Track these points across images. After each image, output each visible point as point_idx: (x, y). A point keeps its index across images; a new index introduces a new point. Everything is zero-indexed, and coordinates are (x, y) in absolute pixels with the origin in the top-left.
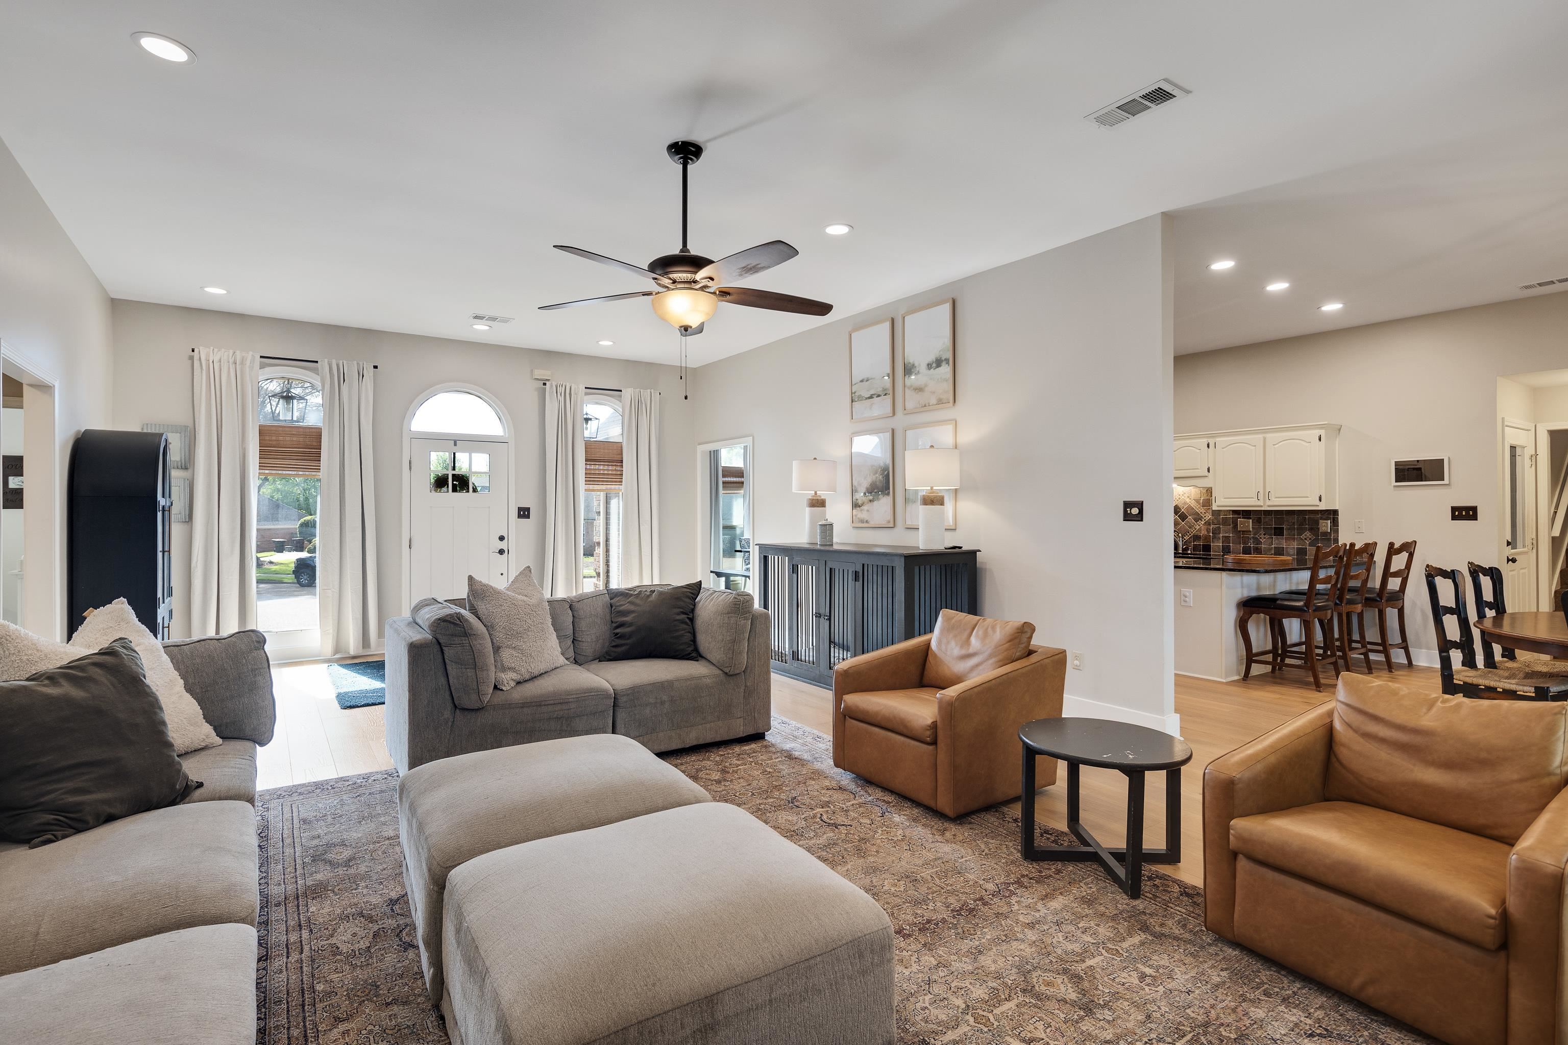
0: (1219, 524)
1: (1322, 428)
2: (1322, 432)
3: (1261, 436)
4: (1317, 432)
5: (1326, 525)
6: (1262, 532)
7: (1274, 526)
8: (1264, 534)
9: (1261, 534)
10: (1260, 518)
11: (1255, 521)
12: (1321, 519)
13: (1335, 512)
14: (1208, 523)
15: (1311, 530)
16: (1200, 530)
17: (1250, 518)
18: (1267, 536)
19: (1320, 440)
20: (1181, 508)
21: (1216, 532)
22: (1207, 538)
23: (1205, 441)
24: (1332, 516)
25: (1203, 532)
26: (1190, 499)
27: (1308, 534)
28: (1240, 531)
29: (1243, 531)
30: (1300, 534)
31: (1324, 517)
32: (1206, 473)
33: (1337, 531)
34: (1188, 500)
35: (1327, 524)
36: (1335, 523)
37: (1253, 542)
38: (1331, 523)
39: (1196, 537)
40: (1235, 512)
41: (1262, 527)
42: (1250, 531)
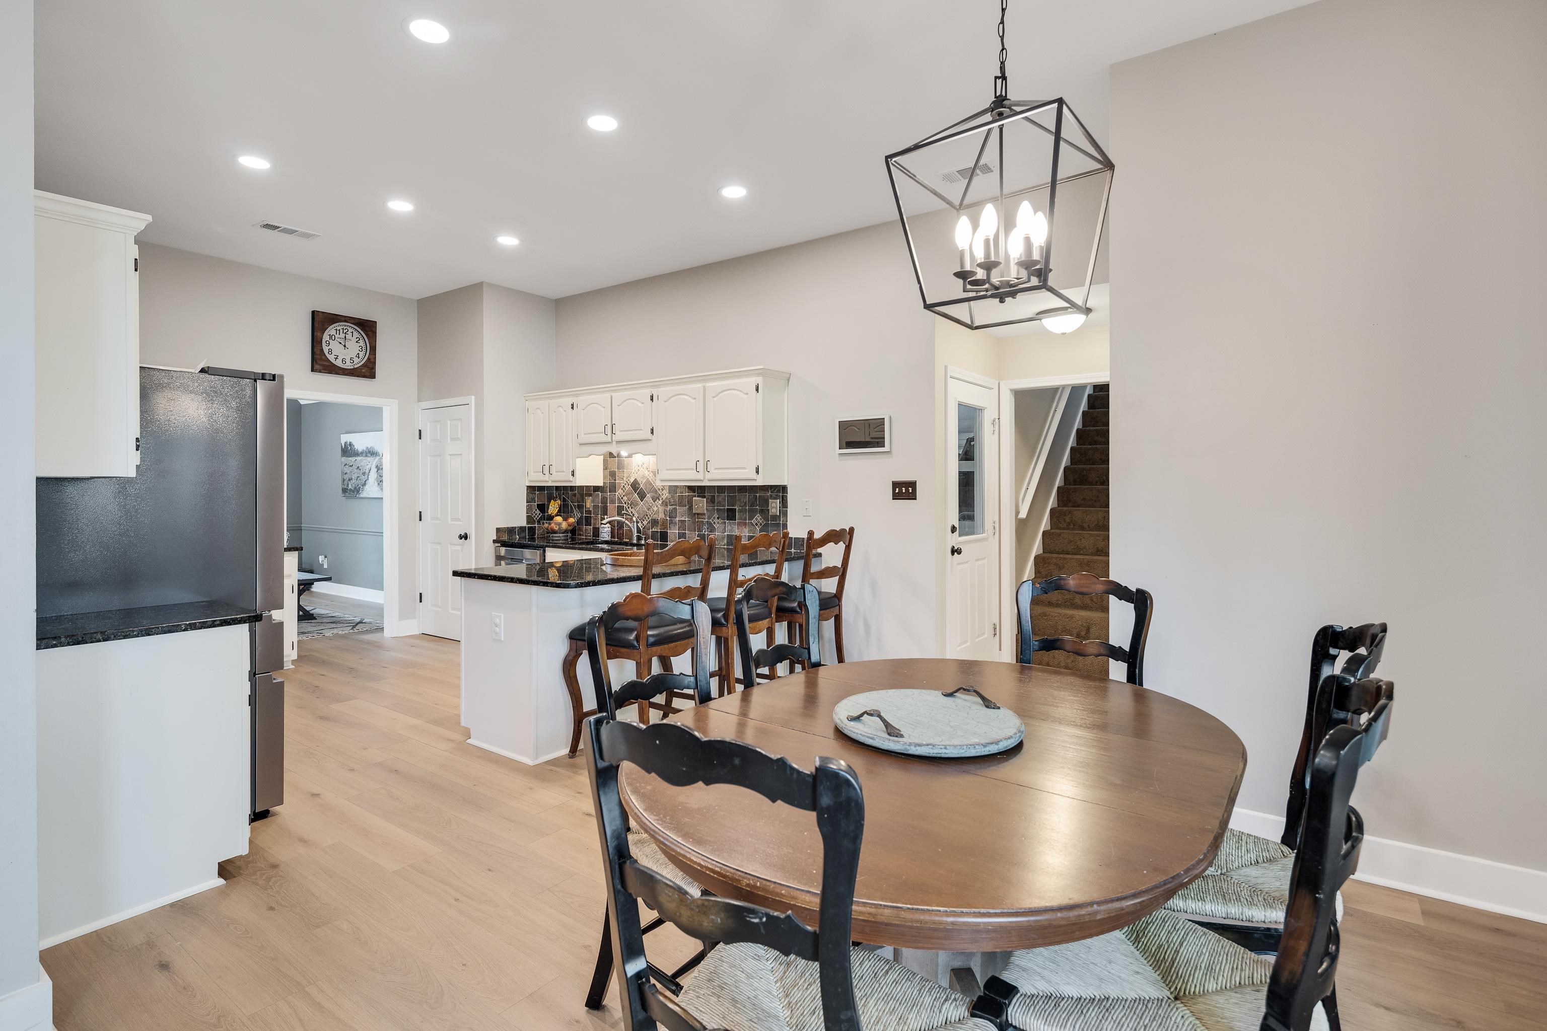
0: (676, 505)
1: (758, 375)
2: (759, 380)
3: (700, 385)
4: (753, 380)
5: (774, 506)
6: (716, 515)
7: (726, 507)
8: (718, 518)
9: (714, 518)
10: (714, 496)
11: (709, 500)
12: (771, 497)
13: (784, 489)
14: (665, 504)
15: (762, 511)
16: (657, 512)
17: (704, 497)
18: (720, 521)
19: (757, 390)
20: (640, 482)
21: (673, 514)
22: (664, 522)
23: (647, 392)
24: (781, 494)
25: (660, 515)
26: (649, 471)
27: (758, 517)
28: (695, 514)
29: (698, 514)
30: (751, 518)
31: (774, 495)
32: (649, 436)
33: (785, 514)
34: (646, 473)
35: (776, 503)
36: (784, 503)
37: (708, 528)
38: (780, 502)
39: (654, 522)
40: (691, 488)
41: (716, 508)
42: (704, 514)
